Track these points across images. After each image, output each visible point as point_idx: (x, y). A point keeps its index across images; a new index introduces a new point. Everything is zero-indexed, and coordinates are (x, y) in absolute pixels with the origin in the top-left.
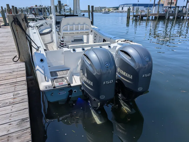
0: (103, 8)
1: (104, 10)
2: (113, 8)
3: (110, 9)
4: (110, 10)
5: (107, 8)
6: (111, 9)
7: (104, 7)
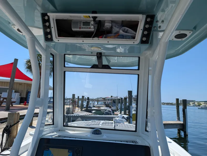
0: (191, 102)
1: (193, 104)
2: (205, 102)
3: (200, 103)
4: (201, 105)
5: (197, 102)
6: (202, 103)
7: (193, 101)
